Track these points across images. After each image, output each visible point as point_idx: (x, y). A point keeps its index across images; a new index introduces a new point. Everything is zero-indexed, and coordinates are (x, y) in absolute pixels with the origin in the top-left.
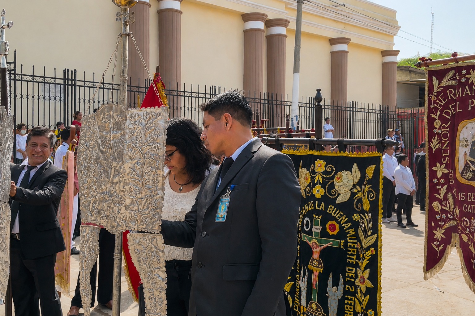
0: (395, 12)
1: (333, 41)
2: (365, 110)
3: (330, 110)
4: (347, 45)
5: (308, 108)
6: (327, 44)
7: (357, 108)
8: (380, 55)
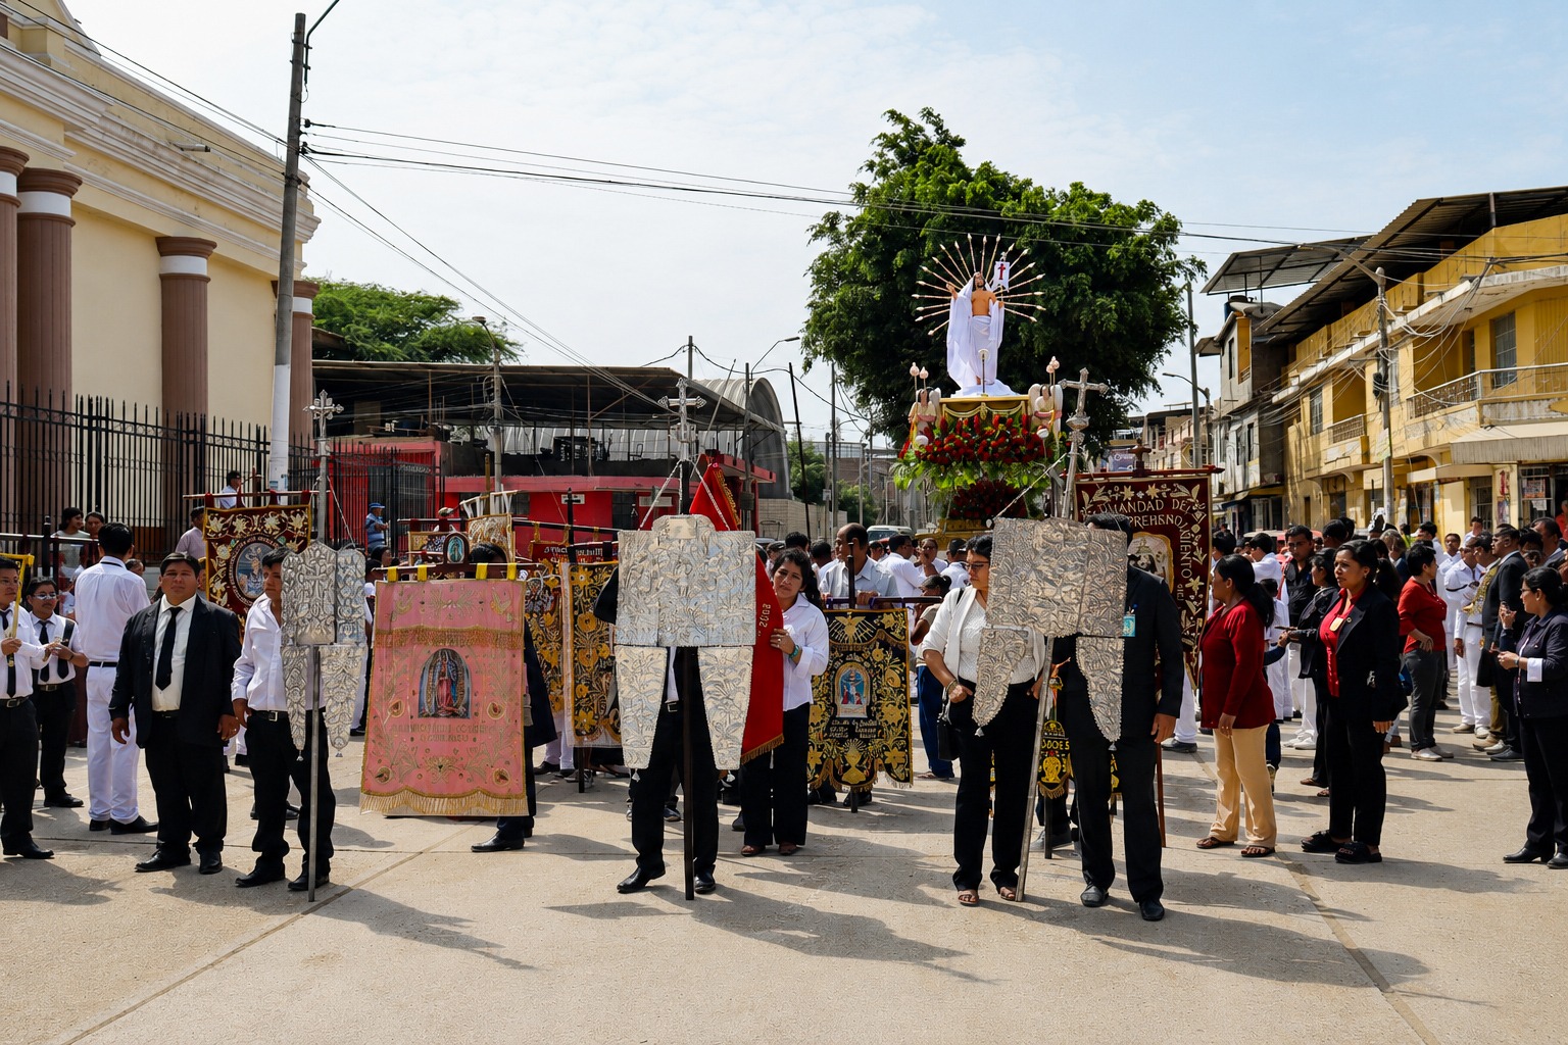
1: (166, 246)
2: (135, 428)
3: (159, 441)
4: (205, 260)
6: (151, 251)
7: (113, 420)
8: (269, 292)
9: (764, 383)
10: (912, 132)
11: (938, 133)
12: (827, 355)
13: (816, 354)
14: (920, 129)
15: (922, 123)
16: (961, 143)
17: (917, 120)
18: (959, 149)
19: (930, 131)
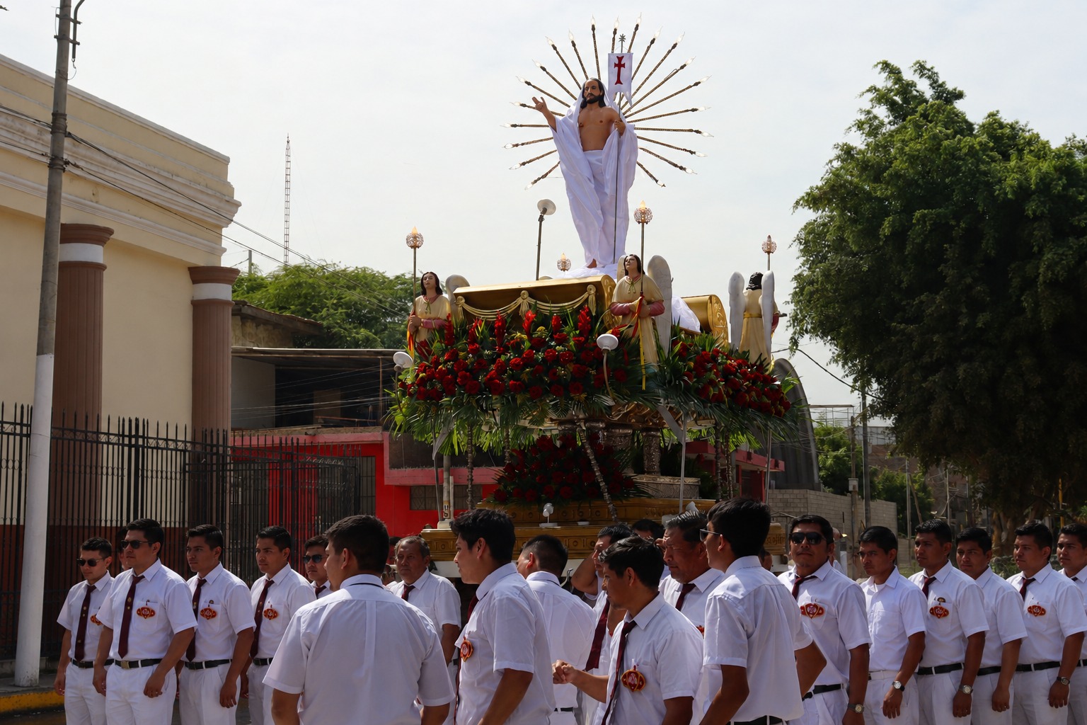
0: (225, 161)
2: (167, 444)
4: (101, 247)
5: (18, 438)
7: (148, 438)
8: (186, 278)
9: (783, 363)
10: (906, 89)
11: (934, 88)
12: (814, 331)
13: (802, 332)
14: (913, 85)
15: (915, 78)
16: (960, 95)
17: (908, 75)
18: (959, 105)
19: (924, 87)
